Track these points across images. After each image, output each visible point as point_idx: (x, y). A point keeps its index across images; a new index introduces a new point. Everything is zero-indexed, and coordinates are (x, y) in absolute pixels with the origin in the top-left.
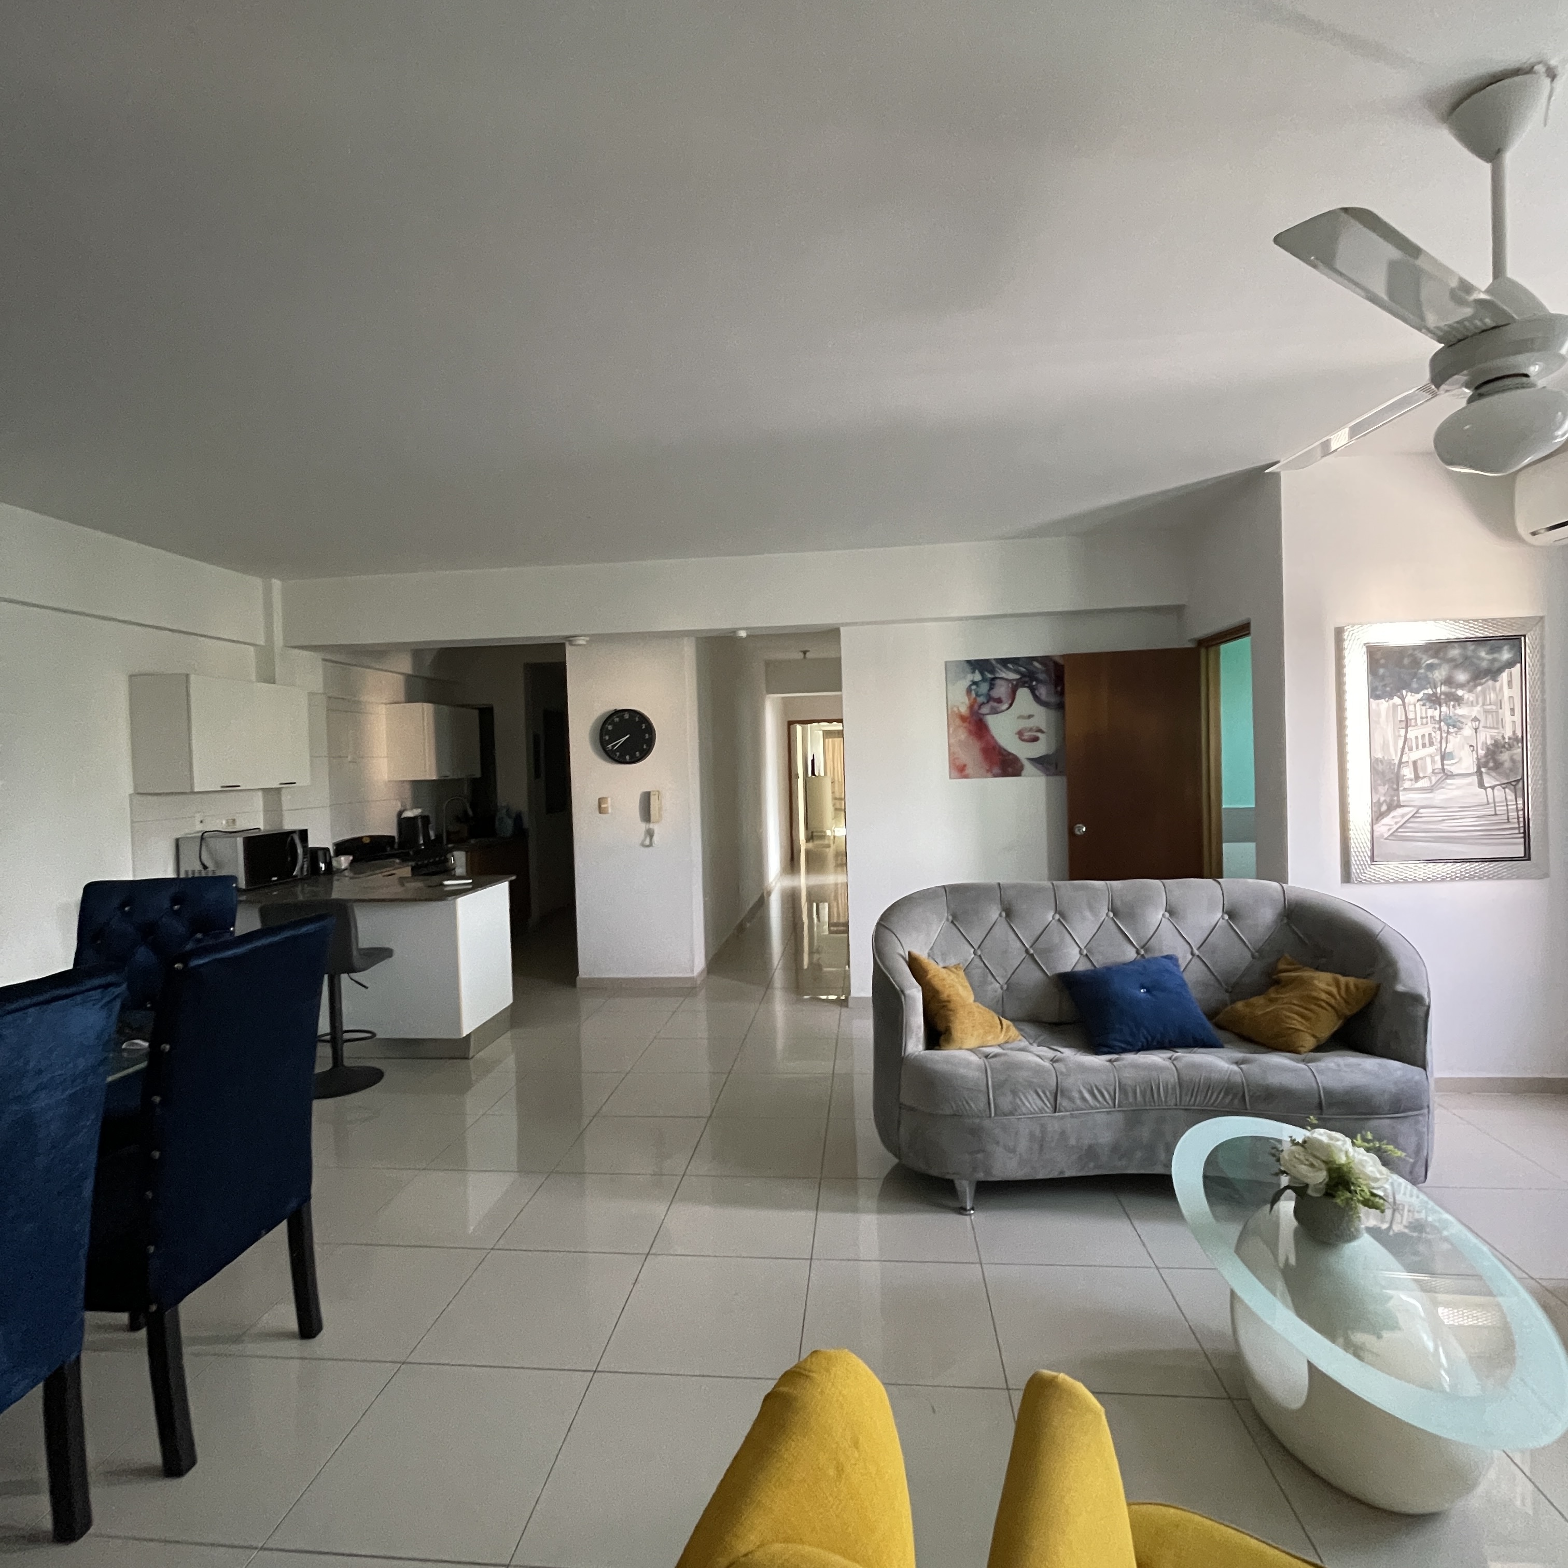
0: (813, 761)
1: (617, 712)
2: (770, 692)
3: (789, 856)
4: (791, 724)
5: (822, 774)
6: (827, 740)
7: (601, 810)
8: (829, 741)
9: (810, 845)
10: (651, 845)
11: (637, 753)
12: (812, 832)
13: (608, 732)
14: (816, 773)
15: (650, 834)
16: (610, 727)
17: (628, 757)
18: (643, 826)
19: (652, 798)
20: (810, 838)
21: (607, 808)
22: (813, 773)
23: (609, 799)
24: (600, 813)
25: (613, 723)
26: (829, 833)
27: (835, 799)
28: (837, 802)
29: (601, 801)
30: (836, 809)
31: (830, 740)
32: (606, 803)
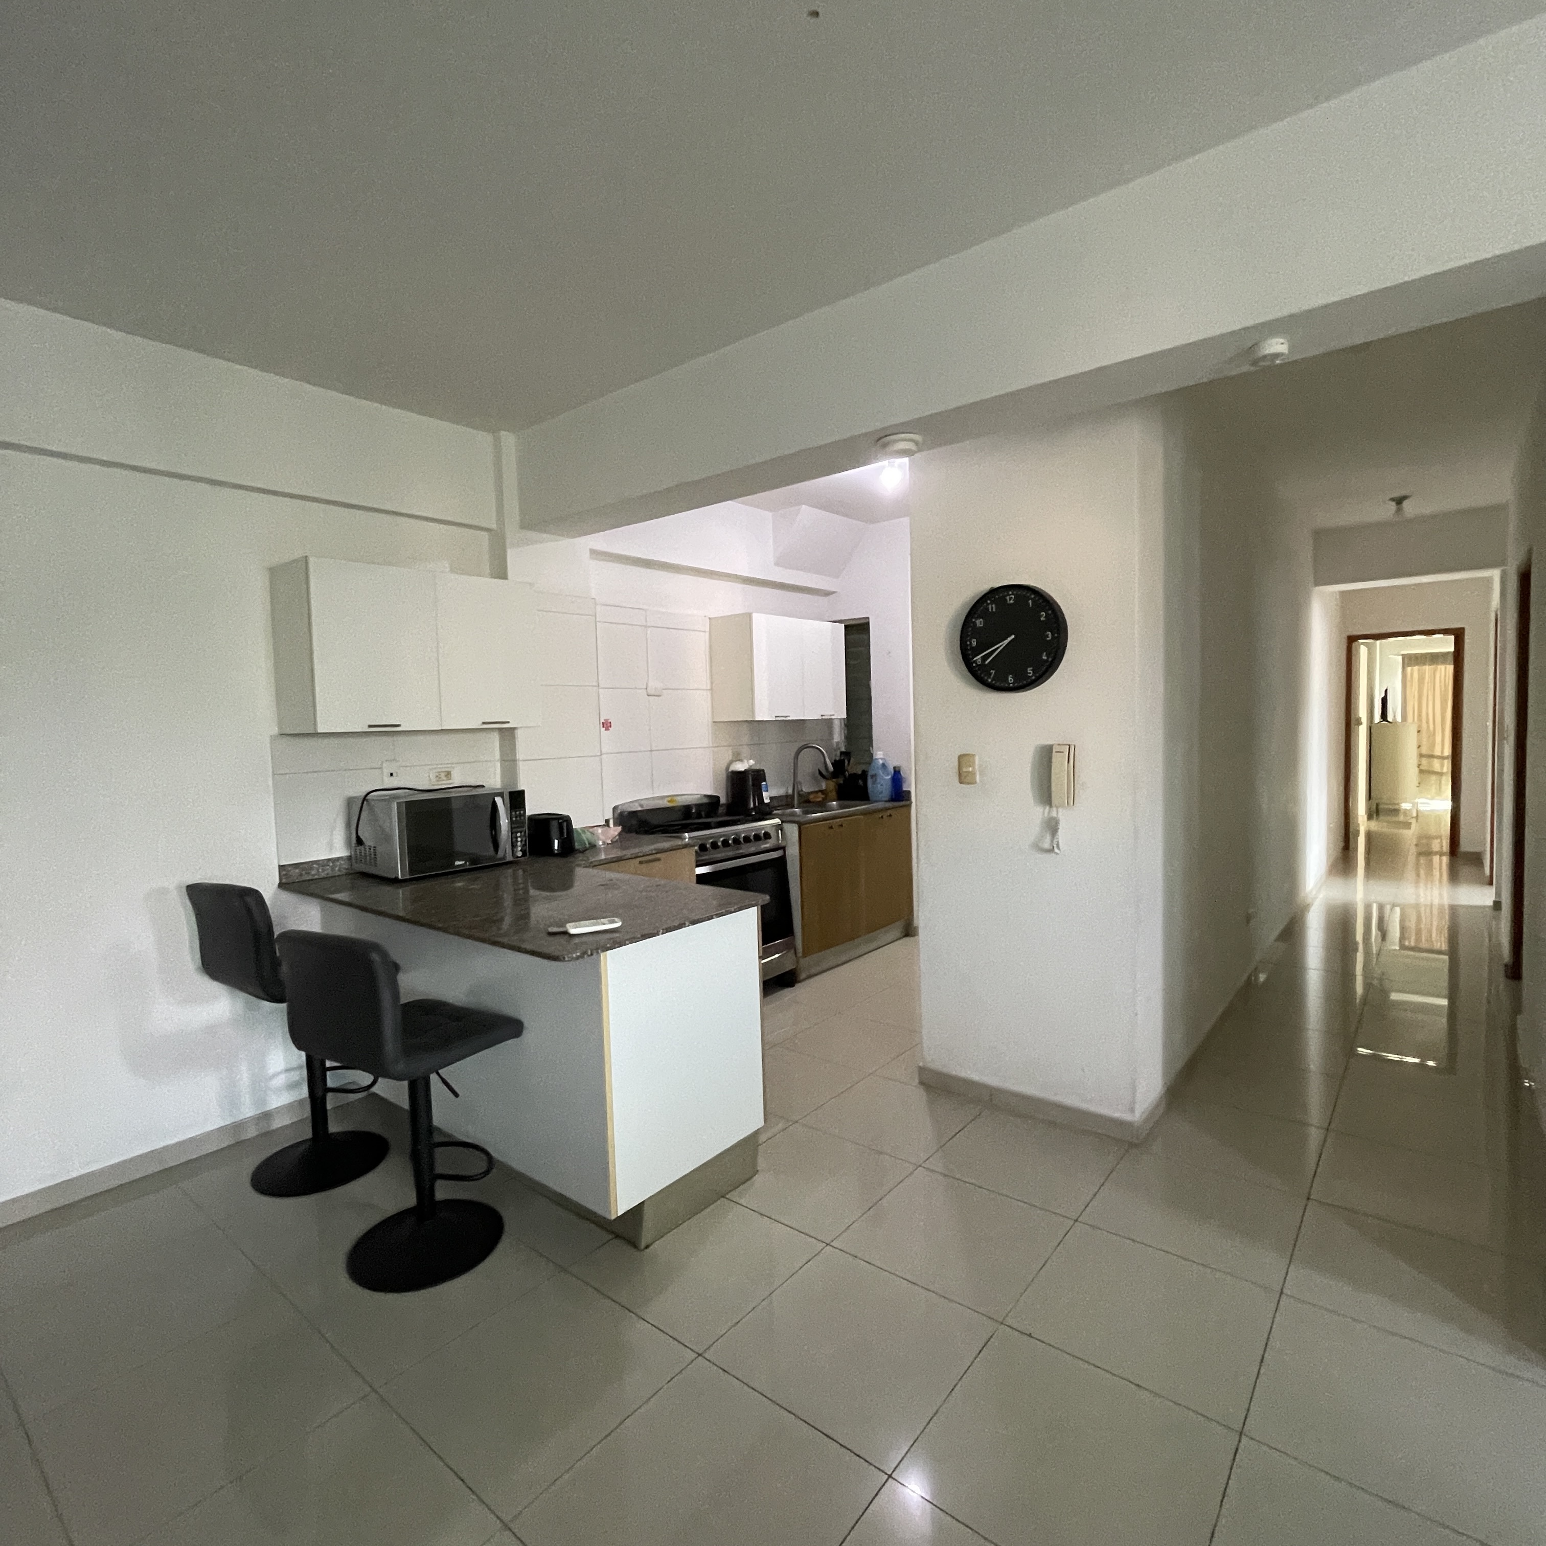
0: (1384, 701)
1: (995, 594)
2: (1320, 581)
3: (1342, 844)
4: (1352, 640)
5: (1399, 719)
6: (1409, 669)
7: (964, 777)
8: (1414, 671)
9: (1374, 826)
10: (1051, 850)
11: (1030, 670)
12: (1377, 805)
13: (976, 632)
14: (1390, 718)
15: (1052, 827)
16: (979, 623)
17: (1010, 679)
18: (1039, 813)
19: (1056, 758)
20: (1374, 812)
21: (973, 774)
22: (1384, 716)
23: (977, 758)
24: (961, 782)
25: (985, 615)
26: (1405, 806)
27: (1421, 756)
28: (1424, 761)
29: (963, 760)
30: (1421, 772)
31: (1416, 668)
32: (972, 764)
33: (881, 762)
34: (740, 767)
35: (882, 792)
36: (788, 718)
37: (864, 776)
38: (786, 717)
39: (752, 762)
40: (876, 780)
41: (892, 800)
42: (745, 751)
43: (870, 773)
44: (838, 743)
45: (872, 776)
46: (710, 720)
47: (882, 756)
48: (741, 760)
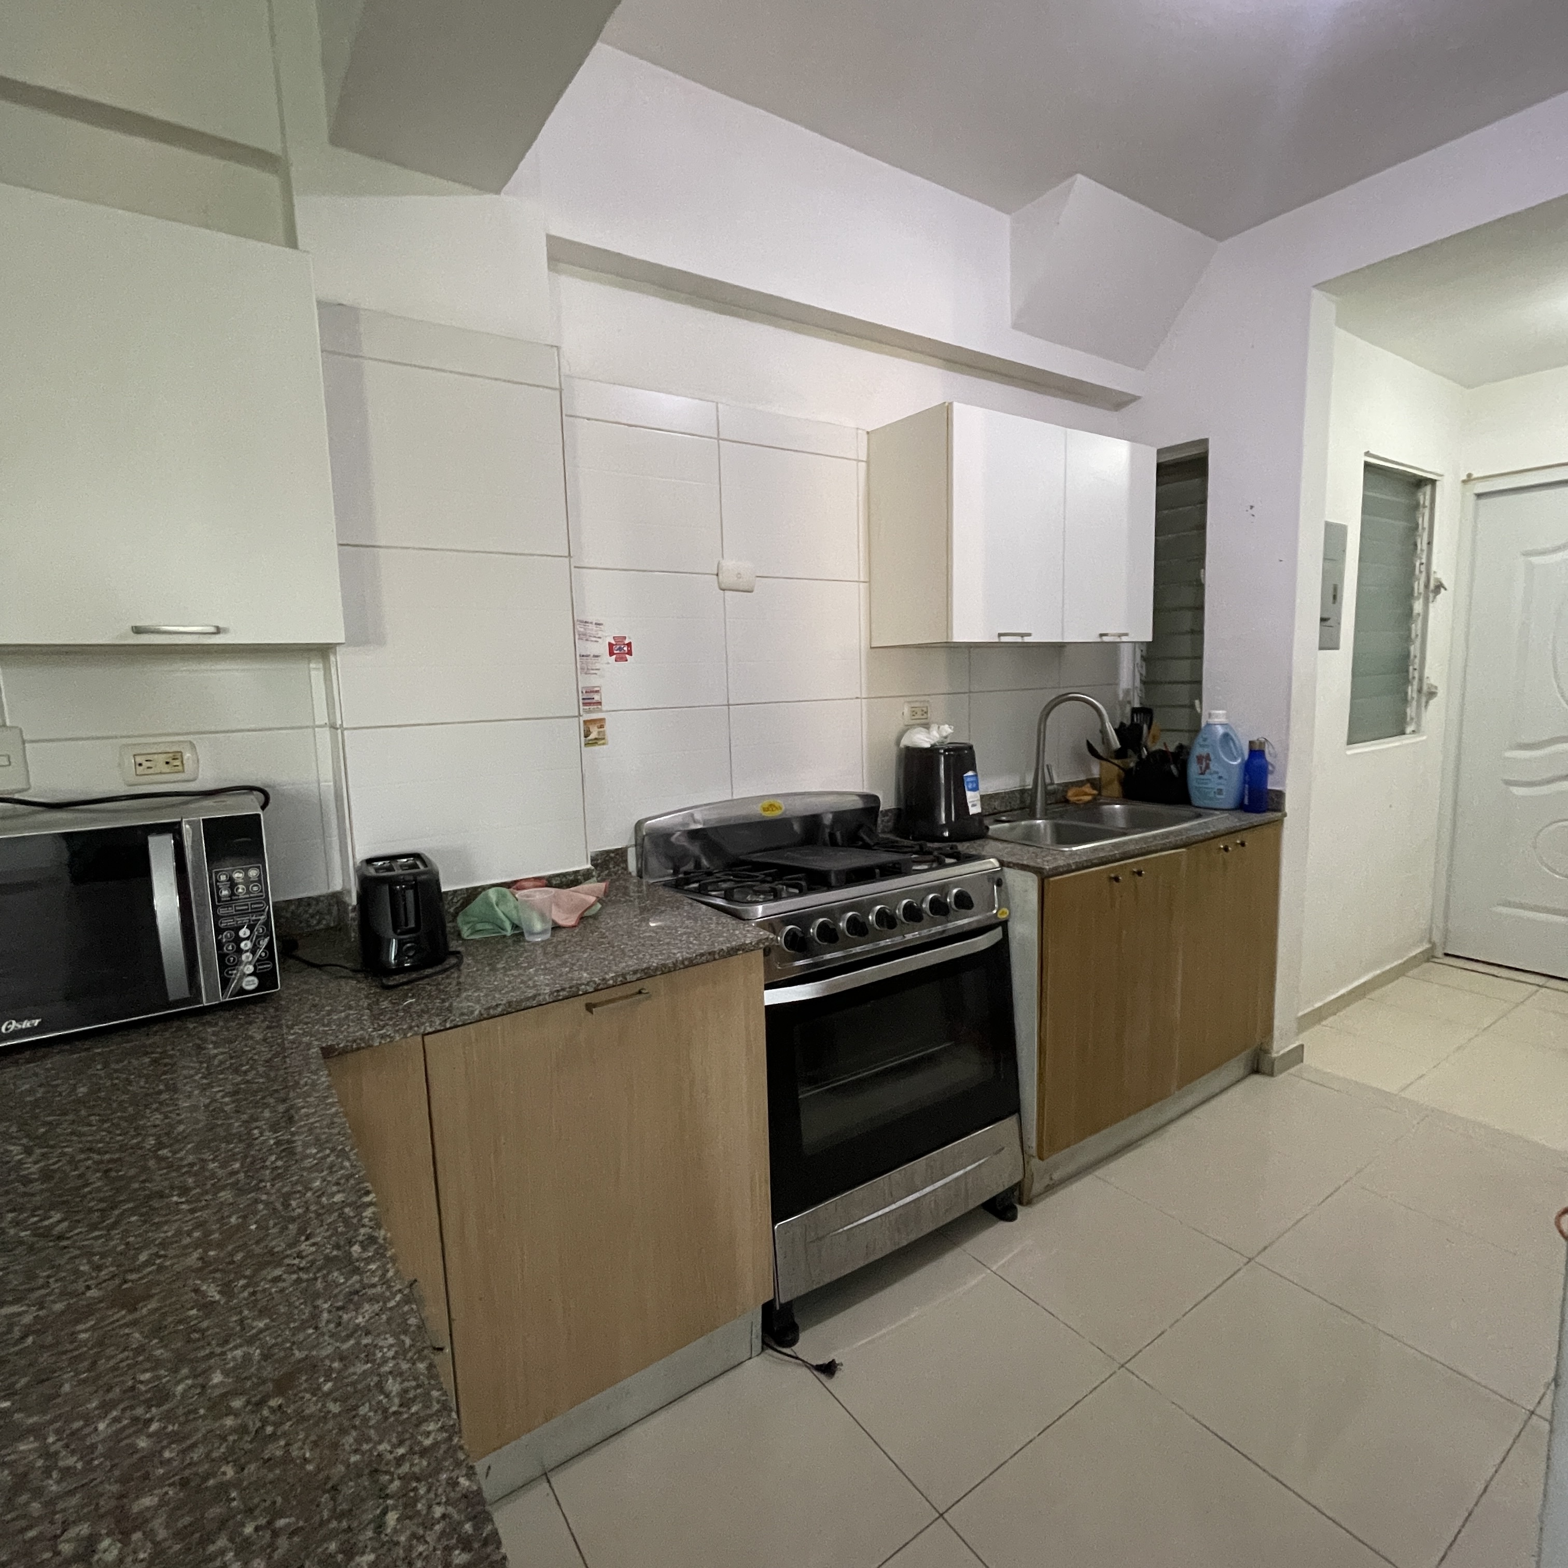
33: (1220, 730)
34: (922, 739)
35: (1220, 792)
36: (1027, 639)
37: (1181, 756)
38: (1022, 635)
39: (947, 730)
40: (1207, 767)
41: (1241, 807)
42: (938, 706)
43: (1198, 751)
44: (1127, 692)
45: (1200, 759)
46: (864, 644)
47: (1223, 720)
48: (927, 726)
